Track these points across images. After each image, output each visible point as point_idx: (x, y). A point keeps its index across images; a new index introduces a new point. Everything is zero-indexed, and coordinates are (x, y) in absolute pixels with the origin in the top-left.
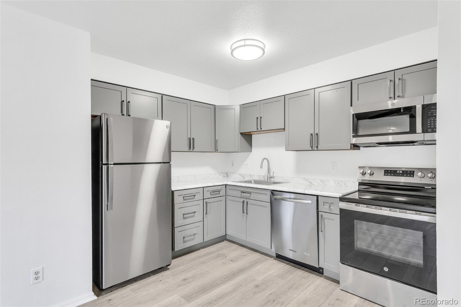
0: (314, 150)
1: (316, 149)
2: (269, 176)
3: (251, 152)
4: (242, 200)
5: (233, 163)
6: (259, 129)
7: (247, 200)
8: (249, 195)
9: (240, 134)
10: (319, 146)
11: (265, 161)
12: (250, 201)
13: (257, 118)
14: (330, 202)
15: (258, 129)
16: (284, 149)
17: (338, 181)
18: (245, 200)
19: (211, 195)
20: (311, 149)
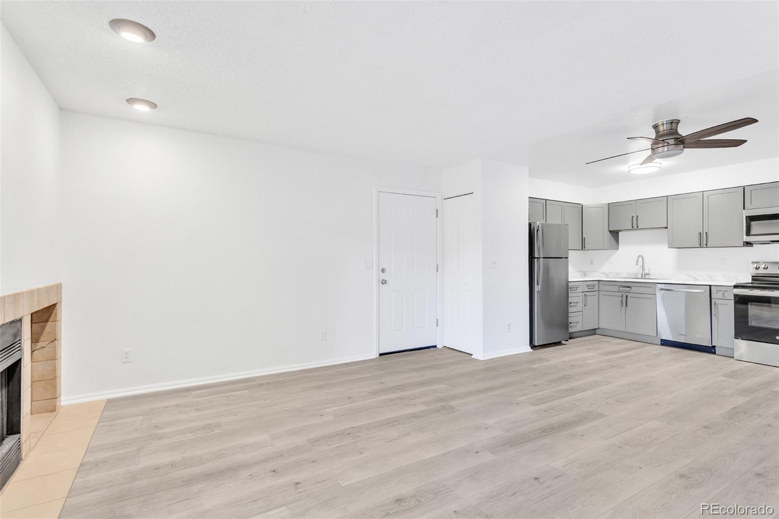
0: (703, 247)
1: (704, 246)
2: (644, 273)
3: (618, 249)
4: (620, 294)
5: (592, 261)
6: (635, 227)
7: (627, 294)
8: (629, 289)
9: (609, 232)
10: (708, 244)
11: (640, 258)
12: (629, 295)
13: (633, 217)
14: (723, 290)
15: (633, 227)
16: (667, 246)
17: (729, 276)
18: (624, 294)
19: (588, 289)
20: (699, 246)
